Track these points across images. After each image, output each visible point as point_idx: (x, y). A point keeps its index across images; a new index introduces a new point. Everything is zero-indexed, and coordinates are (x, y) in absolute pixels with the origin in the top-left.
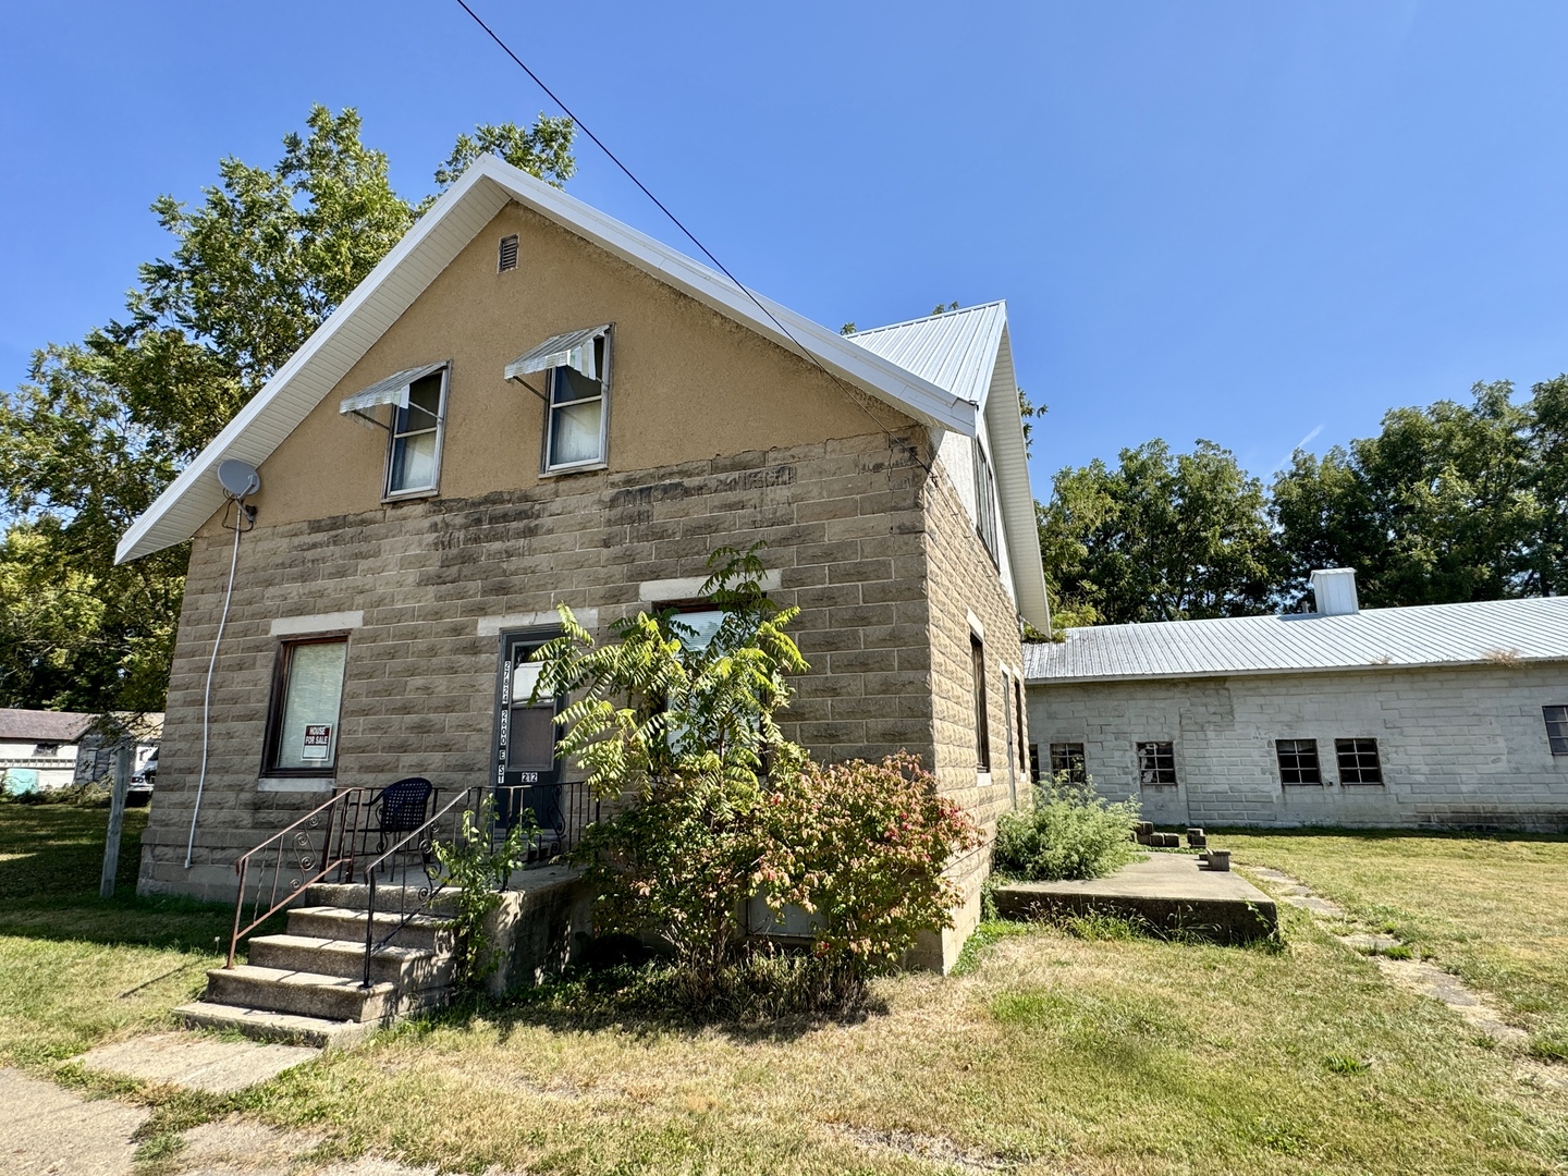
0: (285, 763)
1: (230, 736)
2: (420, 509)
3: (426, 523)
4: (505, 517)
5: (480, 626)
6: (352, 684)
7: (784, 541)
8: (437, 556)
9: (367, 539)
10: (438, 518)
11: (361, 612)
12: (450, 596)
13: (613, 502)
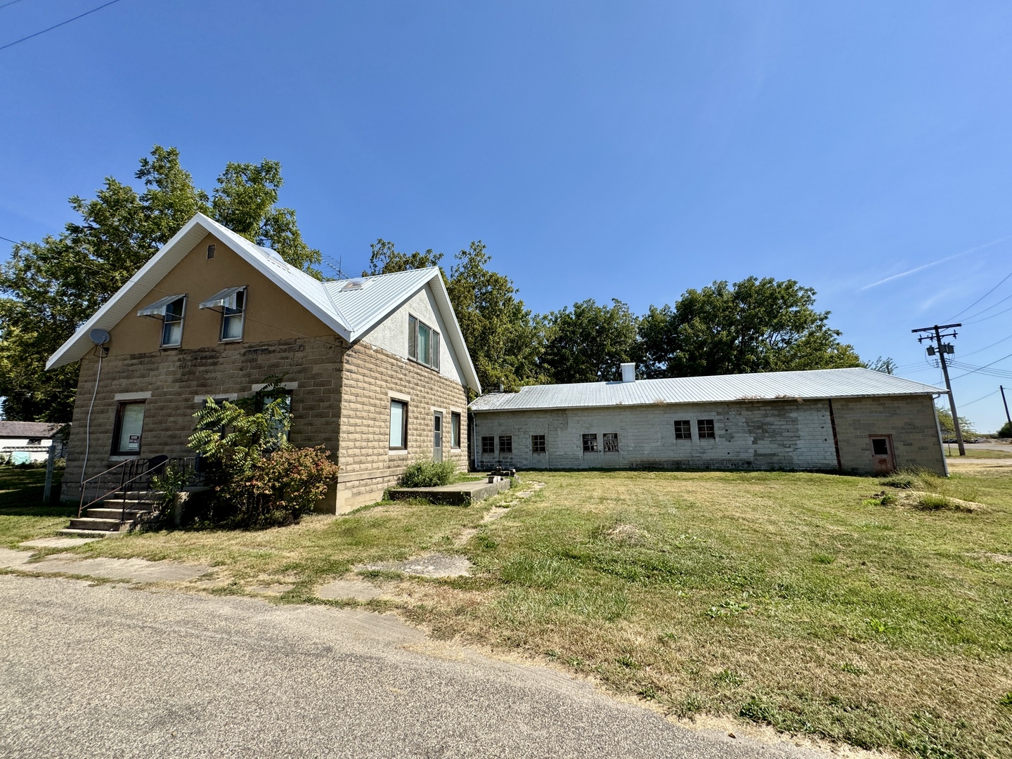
0: (121, 450)
1: (98, 439)
2: (174, 352)
3: (176, 358)
4: (206, 358)
5: (195, 398)
6: (148, 420)
7: (300, 372)
8: (180, 372)
9: (153, 363)
10: (181, 356)
11: (151, 392)
12: (185, 387)
13: (244, 354)
